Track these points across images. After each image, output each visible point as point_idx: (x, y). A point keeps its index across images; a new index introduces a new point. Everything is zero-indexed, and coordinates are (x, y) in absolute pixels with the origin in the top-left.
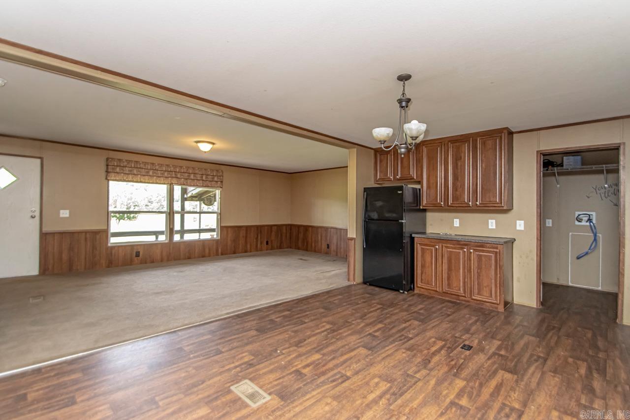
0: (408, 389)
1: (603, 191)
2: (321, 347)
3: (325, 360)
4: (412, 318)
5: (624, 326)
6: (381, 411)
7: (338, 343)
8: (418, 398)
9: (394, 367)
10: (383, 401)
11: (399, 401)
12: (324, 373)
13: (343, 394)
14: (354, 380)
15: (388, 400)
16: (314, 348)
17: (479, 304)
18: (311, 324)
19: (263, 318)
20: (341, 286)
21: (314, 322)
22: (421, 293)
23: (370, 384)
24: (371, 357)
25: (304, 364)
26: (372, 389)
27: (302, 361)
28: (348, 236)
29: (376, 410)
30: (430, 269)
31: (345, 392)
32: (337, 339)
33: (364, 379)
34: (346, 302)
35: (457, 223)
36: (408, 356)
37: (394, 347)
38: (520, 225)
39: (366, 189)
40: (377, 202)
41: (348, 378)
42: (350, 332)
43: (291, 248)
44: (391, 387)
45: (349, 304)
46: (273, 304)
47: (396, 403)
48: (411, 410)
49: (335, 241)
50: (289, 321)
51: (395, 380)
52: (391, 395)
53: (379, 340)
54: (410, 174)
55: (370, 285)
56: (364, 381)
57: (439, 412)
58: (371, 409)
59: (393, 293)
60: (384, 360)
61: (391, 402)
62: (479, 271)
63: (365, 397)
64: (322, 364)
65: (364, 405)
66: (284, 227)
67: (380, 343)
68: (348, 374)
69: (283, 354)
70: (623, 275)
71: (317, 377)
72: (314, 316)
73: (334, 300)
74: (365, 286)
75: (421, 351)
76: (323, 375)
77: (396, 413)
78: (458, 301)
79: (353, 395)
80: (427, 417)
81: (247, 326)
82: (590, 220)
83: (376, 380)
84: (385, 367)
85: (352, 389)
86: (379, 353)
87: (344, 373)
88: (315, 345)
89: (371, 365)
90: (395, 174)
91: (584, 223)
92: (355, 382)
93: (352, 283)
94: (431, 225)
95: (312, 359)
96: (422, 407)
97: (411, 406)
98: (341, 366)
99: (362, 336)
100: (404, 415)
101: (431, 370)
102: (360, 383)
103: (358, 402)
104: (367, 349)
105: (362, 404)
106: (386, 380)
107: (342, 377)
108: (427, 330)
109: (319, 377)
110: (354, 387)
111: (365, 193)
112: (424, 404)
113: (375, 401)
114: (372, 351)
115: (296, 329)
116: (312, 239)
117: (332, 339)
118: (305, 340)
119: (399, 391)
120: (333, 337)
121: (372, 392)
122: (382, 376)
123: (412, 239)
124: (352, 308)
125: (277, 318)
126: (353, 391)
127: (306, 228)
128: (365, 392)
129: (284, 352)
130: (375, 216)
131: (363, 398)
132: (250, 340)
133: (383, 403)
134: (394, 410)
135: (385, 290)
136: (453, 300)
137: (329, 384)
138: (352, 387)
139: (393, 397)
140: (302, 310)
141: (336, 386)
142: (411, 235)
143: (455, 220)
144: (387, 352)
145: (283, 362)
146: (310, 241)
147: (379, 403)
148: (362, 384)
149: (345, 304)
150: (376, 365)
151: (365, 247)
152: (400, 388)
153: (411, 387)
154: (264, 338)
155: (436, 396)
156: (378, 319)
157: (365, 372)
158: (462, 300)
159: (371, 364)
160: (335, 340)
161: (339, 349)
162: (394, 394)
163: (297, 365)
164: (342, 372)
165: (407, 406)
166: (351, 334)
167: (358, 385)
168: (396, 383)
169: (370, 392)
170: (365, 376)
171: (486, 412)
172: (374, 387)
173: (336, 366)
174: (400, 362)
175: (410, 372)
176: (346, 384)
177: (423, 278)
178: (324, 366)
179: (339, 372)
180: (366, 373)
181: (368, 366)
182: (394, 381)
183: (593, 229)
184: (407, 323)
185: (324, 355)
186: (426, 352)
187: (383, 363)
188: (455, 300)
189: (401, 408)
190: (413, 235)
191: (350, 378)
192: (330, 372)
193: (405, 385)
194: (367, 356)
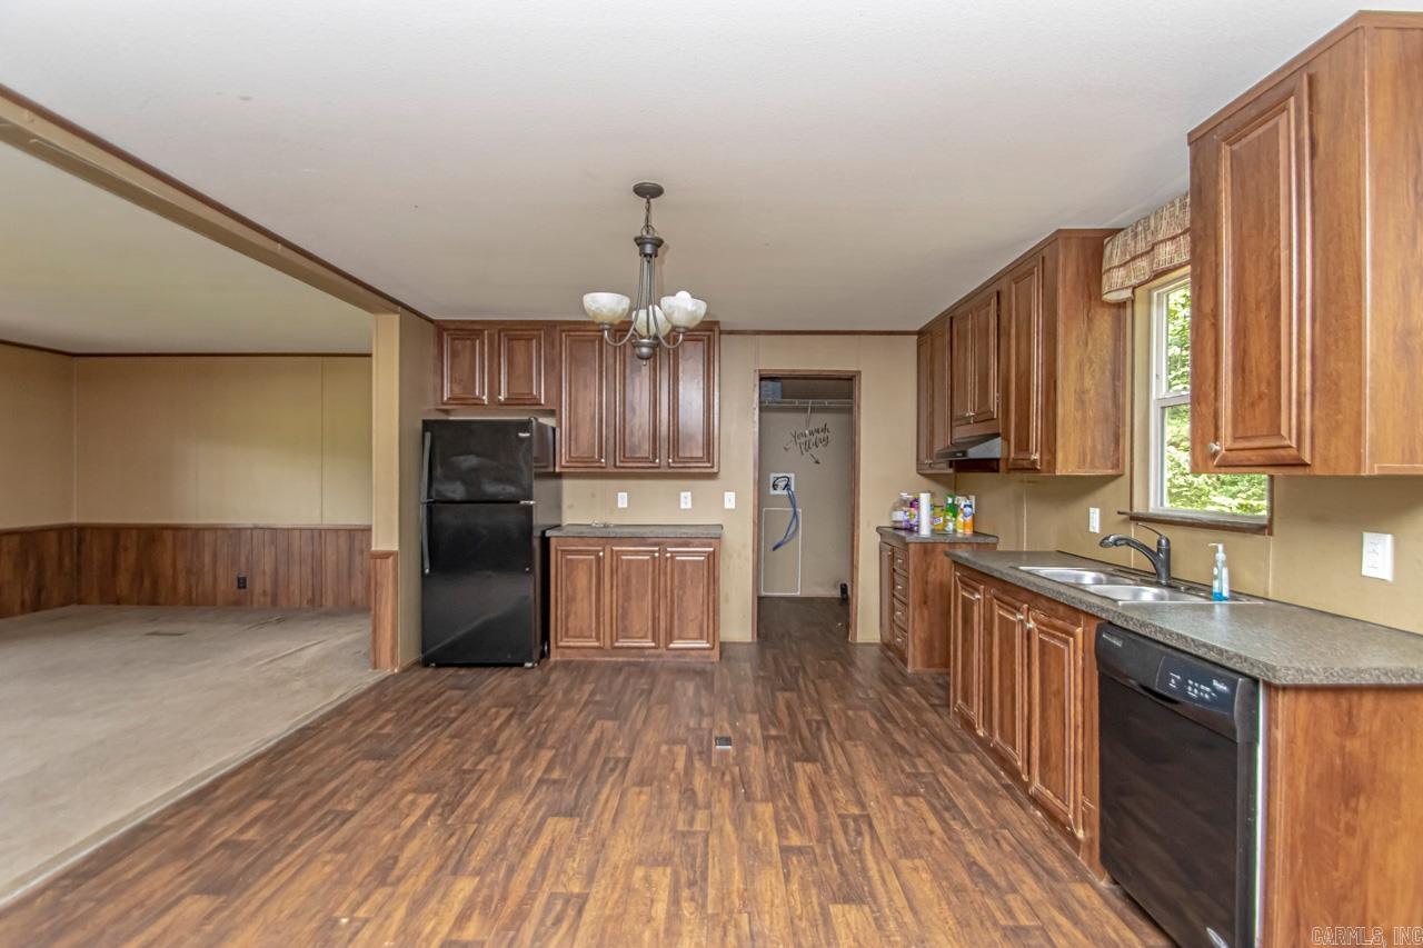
0: (705, 860)
1: (803, 440)
2: (456, 856)
3: (494, 882)
4: (591, 717)
5: (856, 644)
6: (701, 928)
7: (489, 829)
8: (734, 870)
9: (647, 829)
10: (687, 909)
11: (712, 892)
12: (520, 916)
13: (602, 937)
14: (599, 896)
15: (692, 899)
16: (440, 868)
17: (679, 656)
18: (372, 810)
19: (189, 848)
20: (365, 687)
21: (376, 802)
22: (564, 659)
23: (637, 886)
24: (589, 830)
25: (450, 917)
26: (648, 895)
27: (436, 914)
28: (373, 548)
29: (692, 931)
30: (586, 604)
31: (604, 930)
32: (479, 821)
33: (615, 884)
34: (417, 724)
35: (623, 500)
36: (652, 796)
37: (612, 789)
38: (730, 500)
39: (427, 425)
40: (462, 458)
41: (583, 899)
42: (493, 793)
43: (80, 602)
44: (676, 874)
45: (428, 728)
46: (188, 792)
47: (709, 898)
48: (741, 897)
49: (267, 564)
50: (296, 824)
51: (672, 854)
52: (689, 888)
53: (572, 785)
54: (531, 393)
55: (439, 666)
56: (619, 887)
57: (782, 876)
58: (681, 935)
59: (509, 674)
60: (618, 825)
61: (700, 901)
62: (681, 593)
63: (650, 920)
64: (496, 898)
65: (662, 935)
66: (53, 536)
67: (579, 793)
68: (576, 888)
69: (366, 921)
70: (857, 569)
71: (511, 933)
72: (360, 786)
73: (380, 728)
74: (429, 671)
75: (666, 778)
76: (523, 921)
77: (725, 917)
78: (642, 660)
79: (625, 927)
80: (773, 894)
81: (150, 895)
82: (787, 486)
83: (639, 872)
84: (632, 839)
85: (611, 916)
86: (596, 814)
87: (564, 891)
88: (435, 862)
89: (603, 845)
90: (494, 392)
91: (779, 492)
92: (604, 898)
93: (388, 672)
94: (571, 507)
95: (461, 896)
96: (753, 882)
97: (735, 889)
98: (544, 879)
99: (529, 790)
100: (740, 912)
101: (708, 806)
102: (616, 896)
103: (647, 935)
104: (565, 815)
105: (657, 935)
106: (656, 863)
107: (567, 902)
108: (638, 734)
109: (518, 930)
110: (613, 909)
111: (428, 435)
112: (749, 875)
113: (674, 915)
114: (580, 815)
115: (337, 838)
116: (174, 564)
117: (464, 828)
118: (396, 860)
119: (695, 872)
120: (464, 823)
121: (652, 901)
122: (644, 858)
123: (545, 542)
124: (448, 732)
125: (242, 831)
126: (619, 918)
127: (151, 535)
128: (642, 908)
129: (361, 913)
130: (456, 491)
131: (649, 921)
132: (209, 928)
133: (691, 910)
134: (717, 914)
135: (488, 671)
136: (632, 659)
137: (555, 933)
138: (607, 912)
139: (696, 889)
140: (307, 782)
141: (574, 927)
142: (544, 532)
143: (620, 494)
144: (609, 805)
145: (387, 943)
146: (169, 573)
147: (684, 915)
148: (621, 897)
149: (418, 730)
150: (612, 842)
151: (427, 571)
152: (693, 866)
153: (707, 854)
154: (255, 904)
155: (754, 851)
156: (530, 741)
157: (603, 867)
158: (652, 656)
159: (601, 846)
160: (475, 826)
161: (504, 844)
162: (692, 884)
163: (434, 928)
164: (558, 891)
165: (729, 893)
166: (500, 798)
167: (617, 902)
168: (676, 860)
169: (649, 903)
170: (612, 875)
171: (832, 838)
172: (649, 889)
173: (534, 885)
174: (648, 815)
175: (681, 827)
176: (590, 913)
177: (570, 625)
178: (504, 899)
179: (553, 896)
180: (608, 869)
181: (598, 853)
182: (670, 859)
183: (792, 500)
184: (594, 730)
185: (479, 872)
186: (672, 776)
187: (621, 831)
188: (636, 659)
189: (726, 903)
190: (548, 534)
191: (587, 895)
192: (532, 905)
193: (694, 858)
194: (578, 831)
